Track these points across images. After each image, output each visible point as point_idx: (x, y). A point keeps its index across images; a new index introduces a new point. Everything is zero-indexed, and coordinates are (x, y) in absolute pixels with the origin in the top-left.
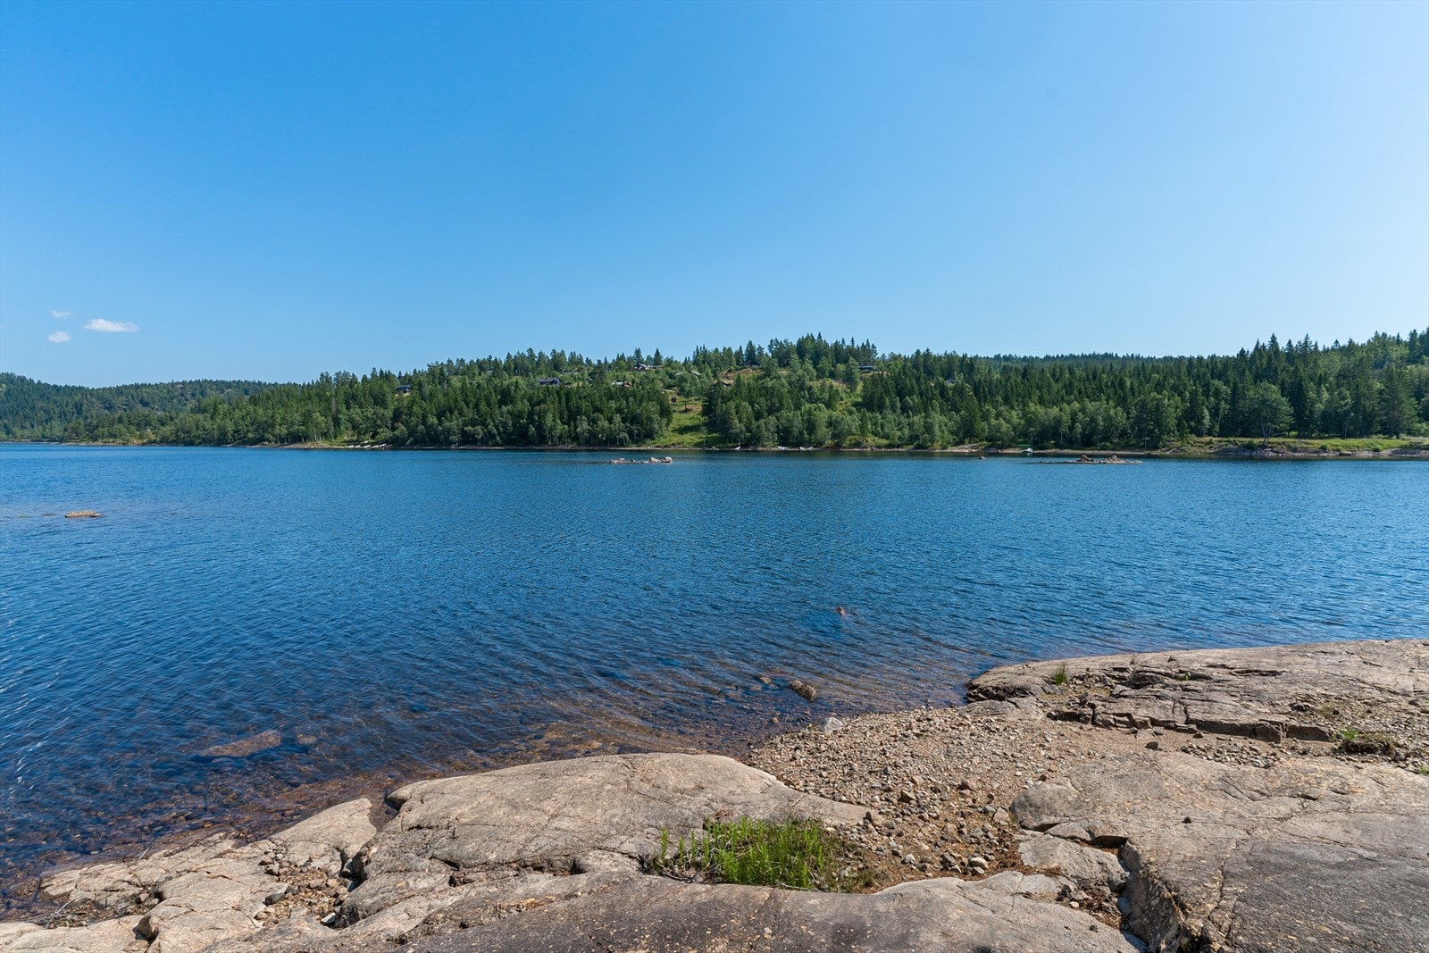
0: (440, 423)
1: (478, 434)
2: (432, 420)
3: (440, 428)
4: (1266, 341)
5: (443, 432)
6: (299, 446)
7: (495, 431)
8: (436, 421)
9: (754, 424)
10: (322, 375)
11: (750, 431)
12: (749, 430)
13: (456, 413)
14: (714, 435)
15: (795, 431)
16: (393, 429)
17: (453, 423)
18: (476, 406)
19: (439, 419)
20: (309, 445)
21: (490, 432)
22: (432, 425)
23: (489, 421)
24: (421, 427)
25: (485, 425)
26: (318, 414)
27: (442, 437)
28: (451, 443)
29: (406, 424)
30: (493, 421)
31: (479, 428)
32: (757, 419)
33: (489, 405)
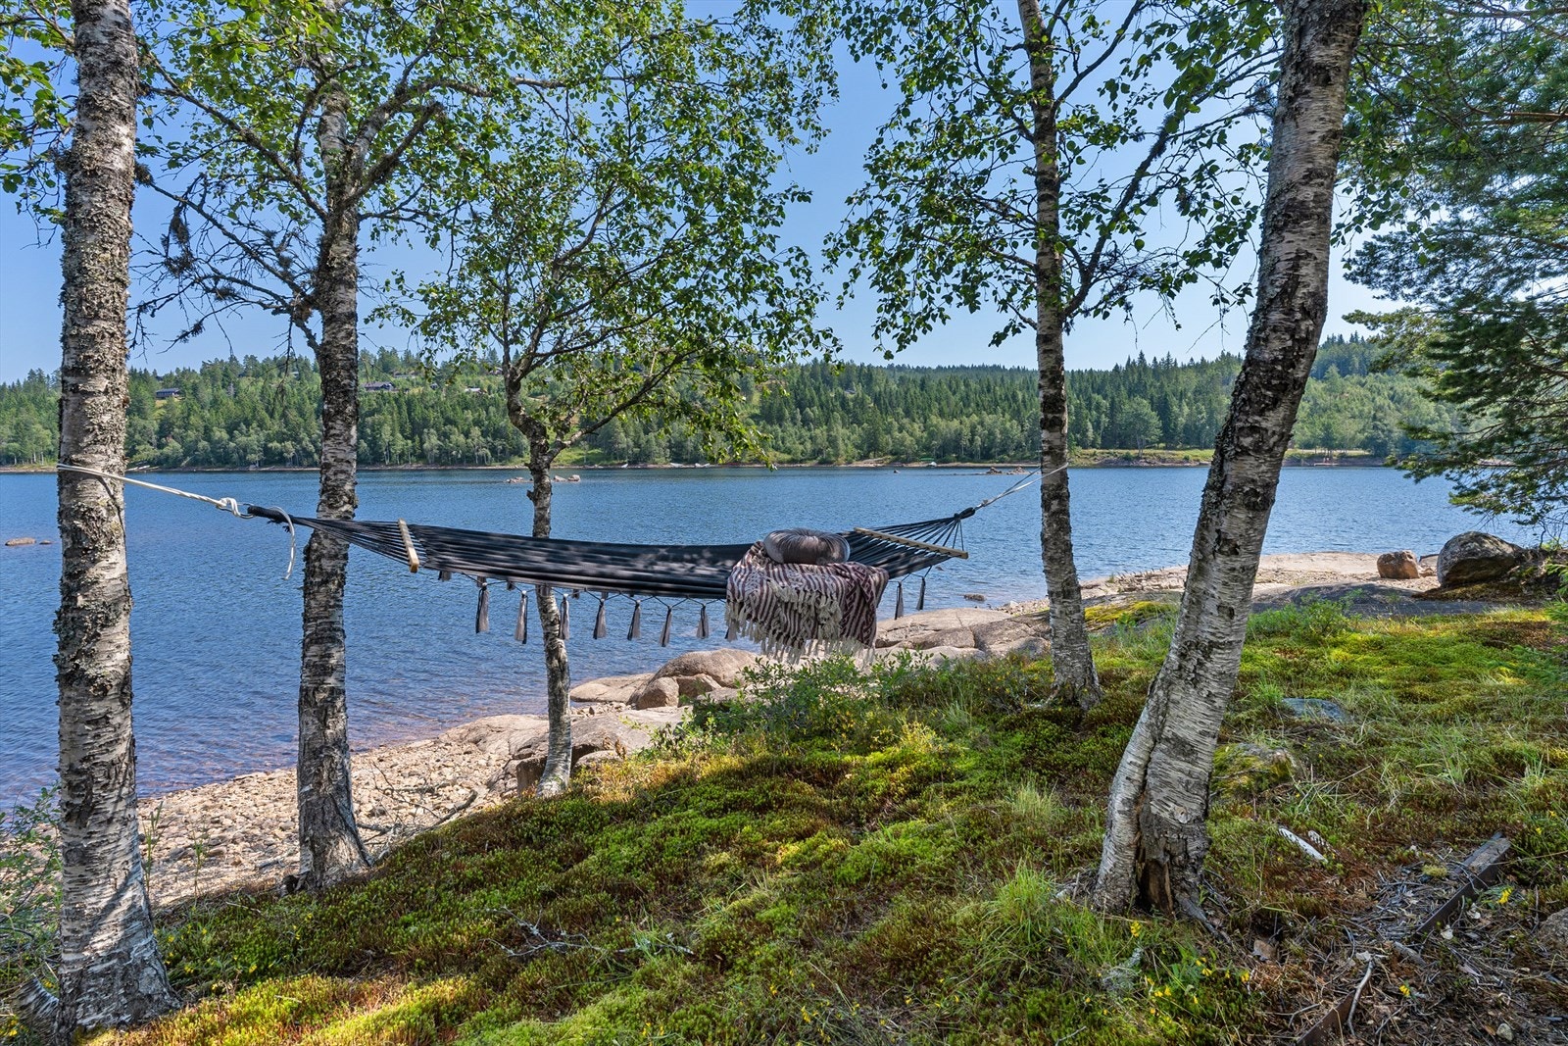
0: (232, 438)
1: (288, 452)
2: (220, 434)
3: (232, 444)
4: (1135, 358)
5: (236, 450)
6: (9, 469)
7: (312, 448)
8: (225, 436)
9: (643, 438)
10: (32, 373)
11: (639, 446)
12: (637, 445)
13: (254, 425)
14: (596, 451)
15: (690, 445)
16: (160, 446)
17: (253, 438)
18: (284, 416)
19: (230, 432)
20: (26, 468)
21: (304, 449)
22: (221, 440)
23: (303, 435)
24: (203, 444)
25: (297, 440)
26: (39, 426)
27: (235, 456)
28: (249, 463)
29: (181, 440)
30: (309, 436)
31: (289, 444)
32: (646, 433)
33: (302, 414)
